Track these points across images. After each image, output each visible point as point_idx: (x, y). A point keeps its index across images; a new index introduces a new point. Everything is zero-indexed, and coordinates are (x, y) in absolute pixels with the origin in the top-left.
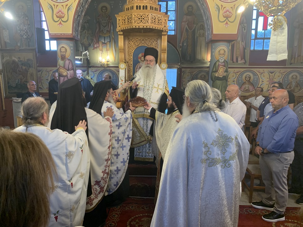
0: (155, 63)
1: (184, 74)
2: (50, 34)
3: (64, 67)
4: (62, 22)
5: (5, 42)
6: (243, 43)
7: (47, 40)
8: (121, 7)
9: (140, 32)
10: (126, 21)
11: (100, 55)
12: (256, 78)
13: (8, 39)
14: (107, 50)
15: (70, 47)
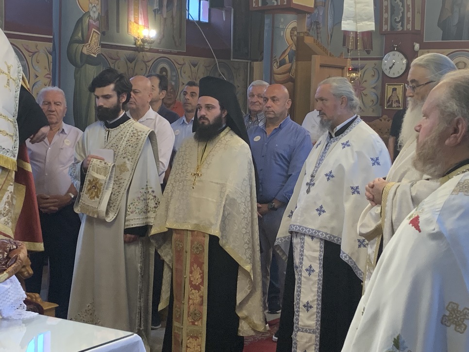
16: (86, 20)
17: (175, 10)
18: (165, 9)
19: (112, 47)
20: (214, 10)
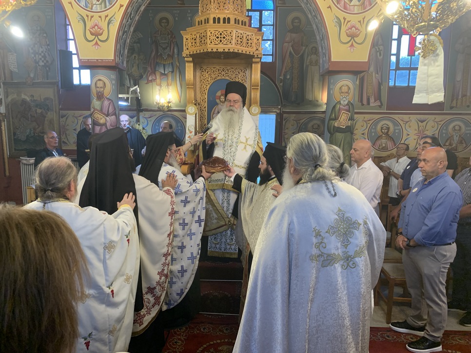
0: (242, 105)
1: (286, 122)
2: (80, 60)
3: (101, 111)
4: (99, 42)
5: (11, 72)
6: (377, 75)
7: (76, 68)
8: (189, 19)
9: (219, 58)
10: (198, 40)
11: (158, 92)
12: (397, 129)
13: (16, 67)
14: (168, 85)
15: (111, 80)
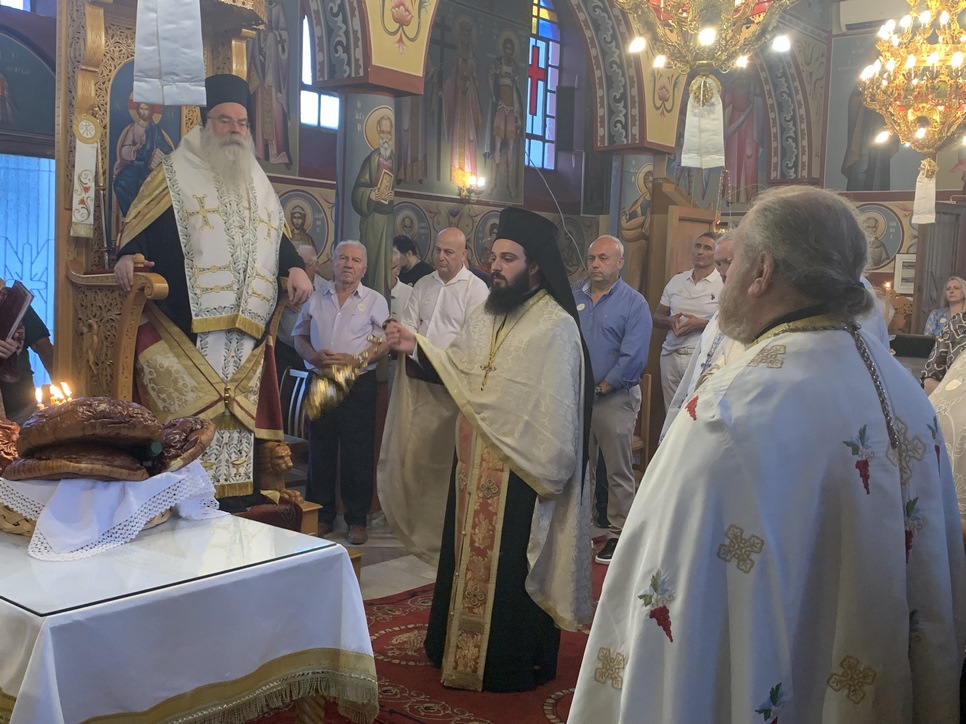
16: (376, 159)
17: (510, 153)
18: (497, 153)
19: (430, 198)
20: (561, 154)
